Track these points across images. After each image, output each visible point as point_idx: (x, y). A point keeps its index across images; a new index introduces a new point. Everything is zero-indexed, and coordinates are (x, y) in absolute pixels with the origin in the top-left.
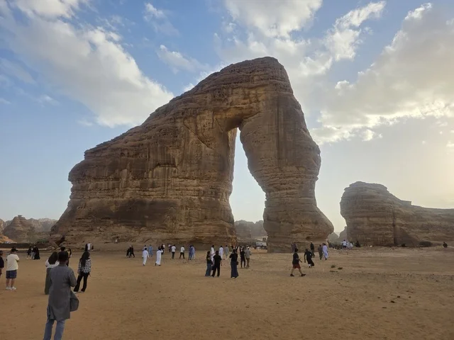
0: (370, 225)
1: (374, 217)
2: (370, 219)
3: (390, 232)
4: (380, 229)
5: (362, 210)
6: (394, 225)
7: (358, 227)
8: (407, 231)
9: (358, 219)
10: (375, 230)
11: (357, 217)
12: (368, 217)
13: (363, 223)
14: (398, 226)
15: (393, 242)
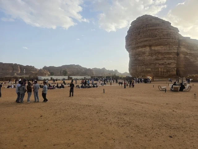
0: (151, 54)
1: (157, 45)
2: (153, 48)
3: (173, 61)
4: (162, 59)
5: (145, 39)
6: (178, 54)
7: (139, 58)
8: (192, 60)
9: (140, 49)
10: (157, 60)
11: (138, 47)
12: (150, 46)
13: (144, 53)
14: (182, 56)
15: (175, 73)
